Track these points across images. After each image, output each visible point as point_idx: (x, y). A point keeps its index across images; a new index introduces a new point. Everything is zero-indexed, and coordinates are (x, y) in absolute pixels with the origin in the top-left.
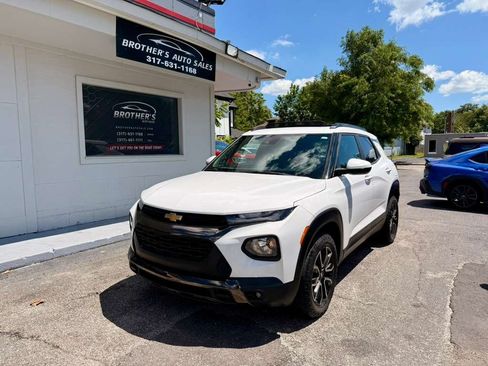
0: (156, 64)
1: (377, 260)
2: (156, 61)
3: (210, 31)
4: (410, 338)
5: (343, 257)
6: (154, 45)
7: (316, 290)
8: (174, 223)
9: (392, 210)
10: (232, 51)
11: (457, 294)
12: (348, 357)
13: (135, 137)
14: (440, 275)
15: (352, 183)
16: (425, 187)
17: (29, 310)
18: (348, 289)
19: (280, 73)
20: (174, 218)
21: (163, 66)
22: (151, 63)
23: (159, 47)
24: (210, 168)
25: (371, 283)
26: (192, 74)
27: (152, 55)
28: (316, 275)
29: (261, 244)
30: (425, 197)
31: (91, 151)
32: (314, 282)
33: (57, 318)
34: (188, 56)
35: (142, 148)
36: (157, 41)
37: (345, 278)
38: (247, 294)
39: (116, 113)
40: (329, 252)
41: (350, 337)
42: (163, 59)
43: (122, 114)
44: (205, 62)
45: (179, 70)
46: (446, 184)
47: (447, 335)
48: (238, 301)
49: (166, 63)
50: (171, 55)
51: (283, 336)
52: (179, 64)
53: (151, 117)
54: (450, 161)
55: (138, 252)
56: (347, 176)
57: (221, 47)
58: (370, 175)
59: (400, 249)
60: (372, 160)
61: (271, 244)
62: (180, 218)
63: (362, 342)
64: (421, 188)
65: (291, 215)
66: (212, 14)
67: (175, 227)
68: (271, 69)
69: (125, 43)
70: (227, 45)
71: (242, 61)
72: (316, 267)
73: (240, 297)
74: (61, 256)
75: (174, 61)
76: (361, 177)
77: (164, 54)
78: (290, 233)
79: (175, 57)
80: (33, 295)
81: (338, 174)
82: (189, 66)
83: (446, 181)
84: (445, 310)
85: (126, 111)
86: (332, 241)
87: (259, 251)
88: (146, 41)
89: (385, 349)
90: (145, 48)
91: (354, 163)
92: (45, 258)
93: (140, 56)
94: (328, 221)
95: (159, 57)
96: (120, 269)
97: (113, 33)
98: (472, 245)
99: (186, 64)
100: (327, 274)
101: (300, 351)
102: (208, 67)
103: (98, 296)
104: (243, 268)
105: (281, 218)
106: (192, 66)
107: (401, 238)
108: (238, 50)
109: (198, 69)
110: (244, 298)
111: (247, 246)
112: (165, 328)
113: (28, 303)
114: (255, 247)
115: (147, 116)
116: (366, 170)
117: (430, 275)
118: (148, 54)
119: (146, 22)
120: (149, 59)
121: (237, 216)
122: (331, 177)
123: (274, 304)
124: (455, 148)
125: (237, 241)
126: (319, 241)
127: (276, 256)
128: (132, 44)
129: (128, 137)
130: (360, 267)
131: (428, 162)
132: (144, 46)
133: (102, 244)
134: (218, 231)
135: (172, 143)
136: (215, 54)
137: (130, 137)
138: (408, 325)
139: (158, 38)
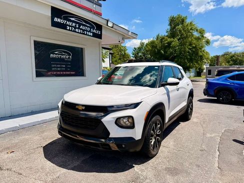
0: (71, 31)
1: (182, 128)
2: (72, 29)
3: (99, 14)
4: (199, 166)
5: (165, 127)
6: (70, 21)
7: (152, 143)
8: (80, 110)
9: (190, 103)
10: (110, 24)
11: (222, 144)
12: (168, 176)
13: (61, 67)
14: (213, 135)
15: (170, 90)
16: (206, 92)
17: (6, 156)
18: (168, 143)
19: (135, 36)
20: (81, 108)
21: (75, 32)
22: (69, 30)
23: (73, 22)
24: (99, 83)
25: (179, 140)
26: (90, 36)
27: (70, 26)
28: (152, 136)
29: (125, 120)
30: (206, 97)
31: (39, 74)
32: (151, 139)
33: (21, 160)
34: (88, 27)
35: (65, 73)
36: (72, 19)
37: (167, 137)
38: (118, 146)
39: (51, 55)
40: (159, 124)
41: (169, 166)
42: (75, 28)
43: (54, 56)
44: (97, 30)
45: (84, 34)
46: (216, 91)
47: (216, 165)
48: (113, 149)
49: (77, 30)
50: (79, 26)
51: (136, 166)
52: (84, 30)
53: (69, 58)
54: (218, 80)
55: (62, 125)
56: (168, 86)
57: (105, 22)
58: (179, 86)
59: (193, 123)
60: (180, 79)
61: (130, 120)
62: (84, 108)
63: (175, 169)
64: (204, 93)
65: (140, 106)
66: (100, 6)
67: (82, 112)
68: (130, 33)
69: (56, 19)
70: (108, 21)
71: (116, 29)
72: (152, 132)
73: (114, 147)
74: (23, 128)
75: (81, 29)
76: (175, 87)
77: (76, 25)
78: (139, 115)
79: (81, 27)
80: (8, 148)
81: (163, 85)
82: (89, 31)
83: (216, 89)
84: (215, 152)
85: (56, 54)
86: (160, 118)
87: (124, 124)
88: (66, 19)
89: (186, 172)
90: (66, 22)
91: (171, 80)
92: (15, 129)
93: (63, 27)
94: (158, 109)
95: (73, 27)
96: (53, 134)
97: (50, 15)
98: (229, 121)
99: (87, 31)
100: (158, 135)
101: (145, 174)
102: (98, 32)
103: (42, 148)
104: (115, 132)
105: (135, 107)
106: (90, 31)
107: (194, 117)
108: (113, 24)
109: (93, 33)
110: (116, 148)
111: (118, 122)
112: (76, 164)
113: (6, 152)
114: (122, 122)
115: (67, 57)
116: (177, 84)
117: (208, 135)
118: (68, 25)
119: (67, 9)
120: (68, 28)
121: (112, 107)
122: (159, 87)
123: (131, 150)
124: (220, 73)
125: (113, 119)
126: (154, 118)
127: (132, 126)
128: (59, 20)
129: (57, 67)
130: (174, 132)
131: (207, 80)
132: (65, 21)
133: (44, 122)
134: (103, 114)
135: (80, 71)
136: (101, 26)
137: (59, 67)
138: (198, 160)
139: (73, 17)
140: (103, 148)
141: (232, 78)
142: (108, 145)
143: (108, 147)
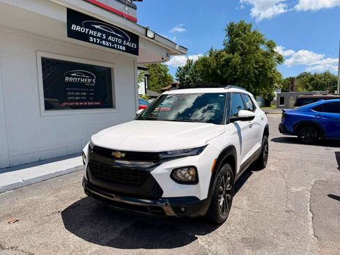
0: (96, 43)
1: (256, 180)
2: (97, 41)
3: (134, 20)
4: (287, 235)
5: (237, 178)
6: (94, 29)
7: (221, 204)
8: (118, 159)
9: (265, 145)
10: (150, 34)
11: (314, 202)
12: (247, 251)
13: (80, 96)
14: (300, 189)
16: (282, 129)
17: (8, 227)
18: (240, 200)
19: (183, 51)
20: (119, 155)
21: (102, 45)
22: (93, 42)
23: (98, 30)
24: (140, 118)
25: (255, 197)
26: (122, 50)
27: (93, 37)
28: (221, 193)
29: (183, 172)
30: (281, 135)
31: (48, 106)
32: (220, 198)
33: (30, 232)
34: (119, 38)
35: (86, 104)
36: (97, 27)
37: (237, 194)
38: (174, 209)
39: (67, 79)
40: (229, 176)
41: (247, 236)
42: (101, 39)
43: (71, 79)
44: (131, 42)
45: (113, 48)
46: (296, 127)
47: (311, 232)
48: (168, 214)
49: (104, 42)
50: (107, 37)
51: (200, 237)
52: (113, 43)
53: (92, 82)
54: (299, 111)
55: (91, 180)
56: (238, 122)
57: (143, 31)
58: (252, 122)
59: (270, 172)
60: (253, 111)
61: (191, 172)
62: (124, 155)
63: (255, 240)
64: (280, 129)
65: (204, 151)
66: (135, 8)
67: (117, 161)
68: (177, 47)
69: (74, 27)
70: (147, 30)
71: (158, 42)
72: (221, 188)
73: (170, 211)
74: (28, 184)
75: (109, 41)
76: (247, 123)
77: (102, 36)
78: (204, 163)
79: (110, 38)
80: (9, 215)
81: (232, 121)
82: (120, 44)
83: (295, 125)
84: (307, 214)
85: (73, 77)
86: (230, 168)
87: (182, 178)
88: (89, 26)
89: (272, 244)
90: (89, 31)
91: (243, 113)
92: (17, 187)
93: (84, 37)
95: (98, 38)
96: (78, 193)
97: (65, 20)
98: (318, 168)
99: (118, 43)
100: (227, 192)
101: (213, 248)
102: (133, 45)
103: (60, 214)
104: (171, 190)
105: (198, 154)
106: (122, 44)
107: (271, 164)
108: (155, 34)
109: (126, 46)
110: (172, 212)
111: (174, 174)
112: (113, 236)
113: (6, 221)
114: (179, 175)
115: (89, 80)
116: (251, 118)
117: (294, 189)
118: (91, 35)
119: (90, 12)
120: (91, 39)
121: (166, 153)
122: (228, 123)
123: (193, 215)
124: (300, 102)
125: (167, 171)
126: (223, 168)
127: (195, 181)
128: (78, 28)
129: (75, 96)
130: (246, 185)
131: (284, 111)
132: (87, 30)
133: (59, 175)
134: (153, 164)
135: (107, 100)
136: (138, 36)
137: (77, 96)
138: (285, 226)
139: (98, 24)
140: (153, 213)
141: (318, 108)
142: (161, 209)
143: (160, 211)
